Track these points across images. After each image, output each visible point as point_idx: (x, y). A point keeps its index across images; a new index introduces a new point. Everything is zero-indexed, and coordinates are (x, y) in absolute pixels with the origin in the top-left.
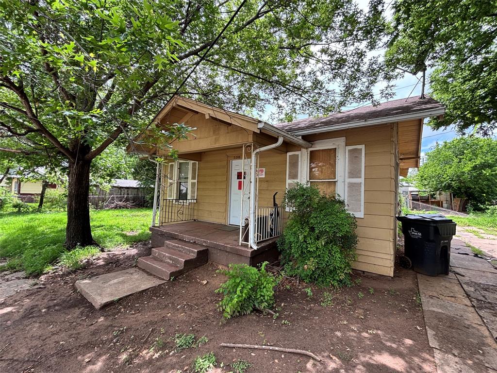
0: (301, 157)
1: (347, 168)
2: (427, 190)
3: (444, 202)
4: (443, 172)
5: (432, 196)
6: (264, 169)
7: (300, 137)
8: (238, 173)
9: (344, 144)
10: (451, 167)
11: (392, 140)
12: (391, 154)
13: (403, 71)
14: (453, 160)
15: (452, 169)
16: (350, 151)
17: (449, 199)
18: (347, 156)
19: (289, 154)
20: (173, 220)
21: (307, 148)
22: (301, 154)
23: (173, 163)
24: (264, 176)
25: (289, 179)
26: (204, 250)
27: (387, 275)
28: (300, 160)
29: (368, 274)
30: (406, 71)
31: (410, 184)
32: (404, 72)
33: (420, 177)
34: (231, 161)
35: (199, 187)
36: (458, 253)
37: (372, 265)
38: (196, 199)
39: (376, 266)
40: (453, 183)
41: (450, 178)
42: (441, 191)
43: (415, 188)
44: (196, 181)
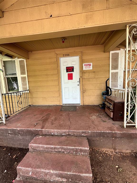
8: (67, 67)
24: (91, 69)
25: (112, 70)
35: (30, 80)
38: (28, 90)
44: (26, 75)
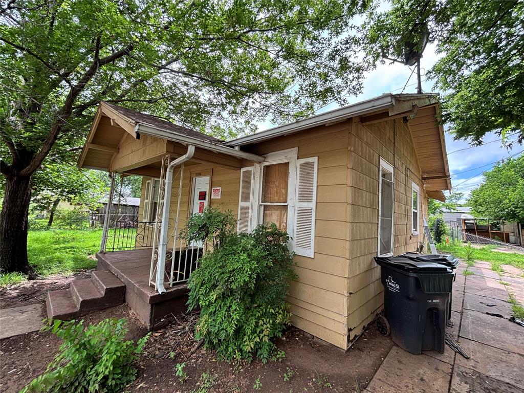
0: (255, 174)
1: (297, 188)
2: (485, 218)
3: (511, 235)
4: (505, 196)
5: (494, 225)
6: (220, 188)
7: (237, 148)
8: (200, 192)
9: (296, 156)
10: (515, 190)
11: (349, 149)
12: (348, 168)
13: (392, 61)
14: (518, 182)
15: (515, 193)
16: (302, 165)
17: (516, 231)
18: (298, 173)
19: (243, 170)
20: (145, 245)
21: (260, 163)
22: (255, 169)
23: (150, 181)
24: (219, 197)
25: (242, 201)
26: (117, 287)
27: (339, 346)
28: (252, 177)
29: (317, 340)
30: (396, 60)
31: (452, 211)
32: (393, 63)
33: (473, 202)
34: (194, 178)
36: (487, 313)
37: (322, 328)
39: (327, 331)
40: (518, 210)
41: (514, 204)
42: (505, 220)
43: (470, 215)
